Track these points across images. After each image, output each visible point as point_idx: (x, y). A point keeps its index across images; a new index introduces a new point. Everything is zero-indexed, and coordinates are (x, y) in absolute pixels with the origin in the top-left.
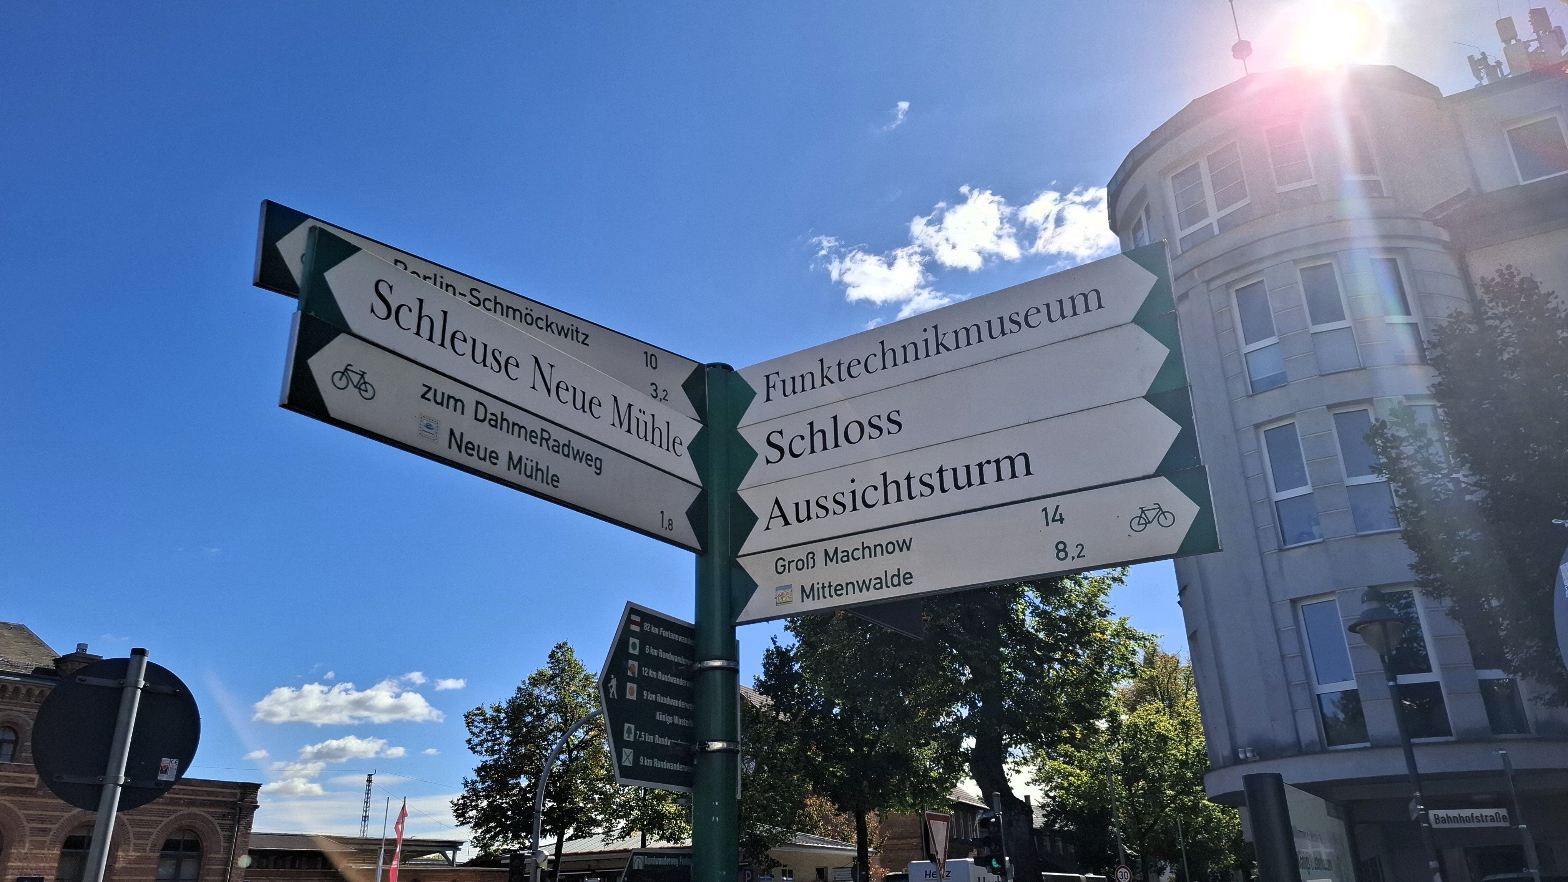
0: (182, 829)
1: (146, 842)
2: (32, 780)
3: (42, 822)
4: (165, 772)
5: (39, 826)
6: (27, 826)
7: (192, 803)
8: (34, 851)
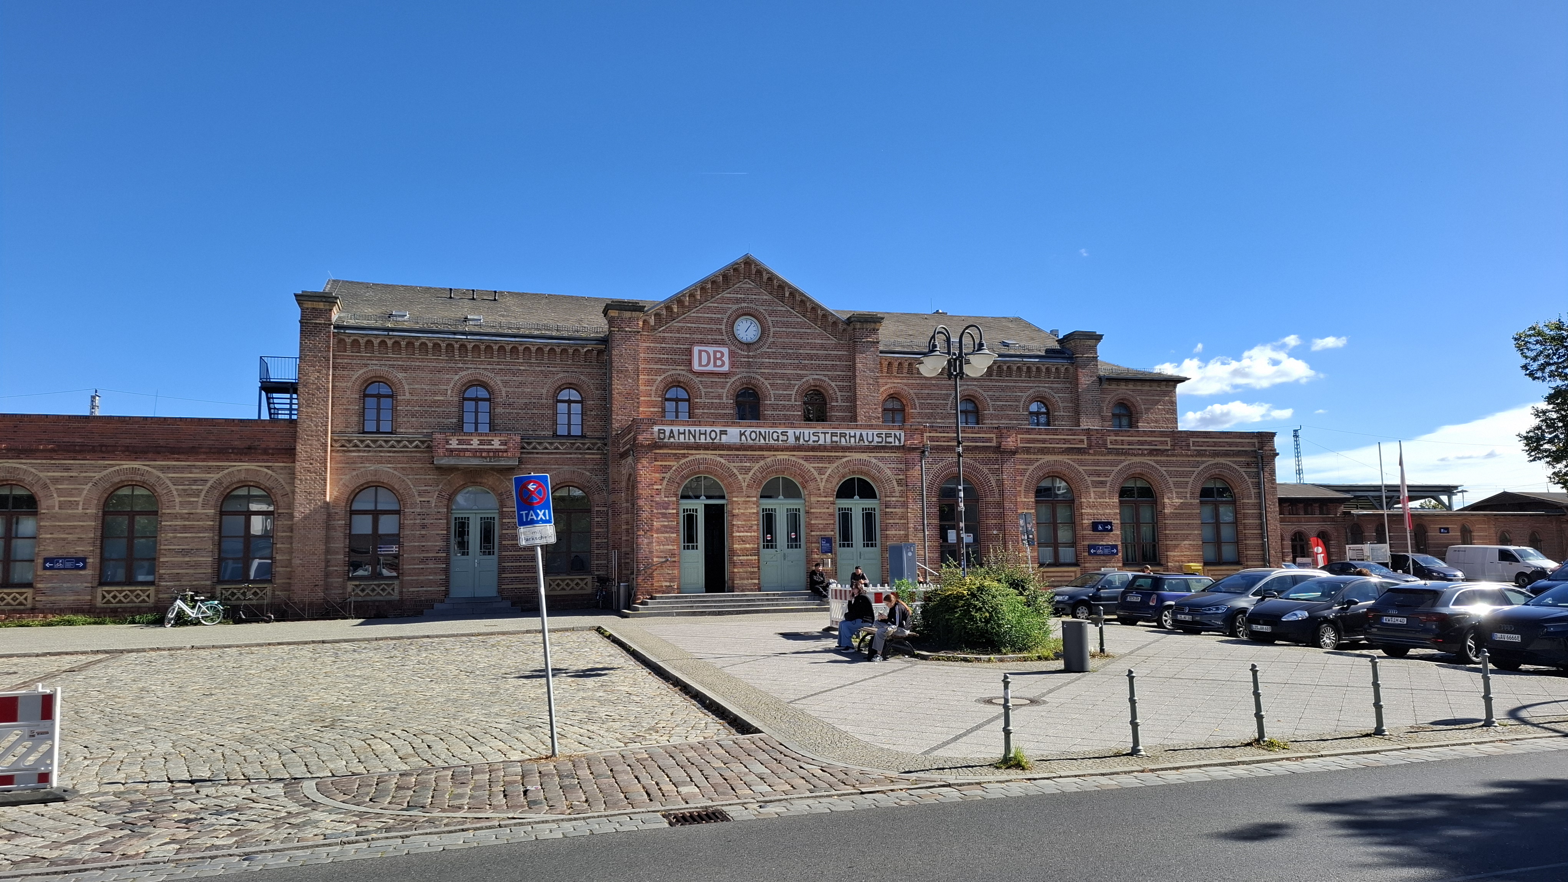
0: (1213, 478)
1: (1186, 490)
5: (1098, 479)
6: (1089, 480)
7: (1216, 454)
8: (1098, 500)
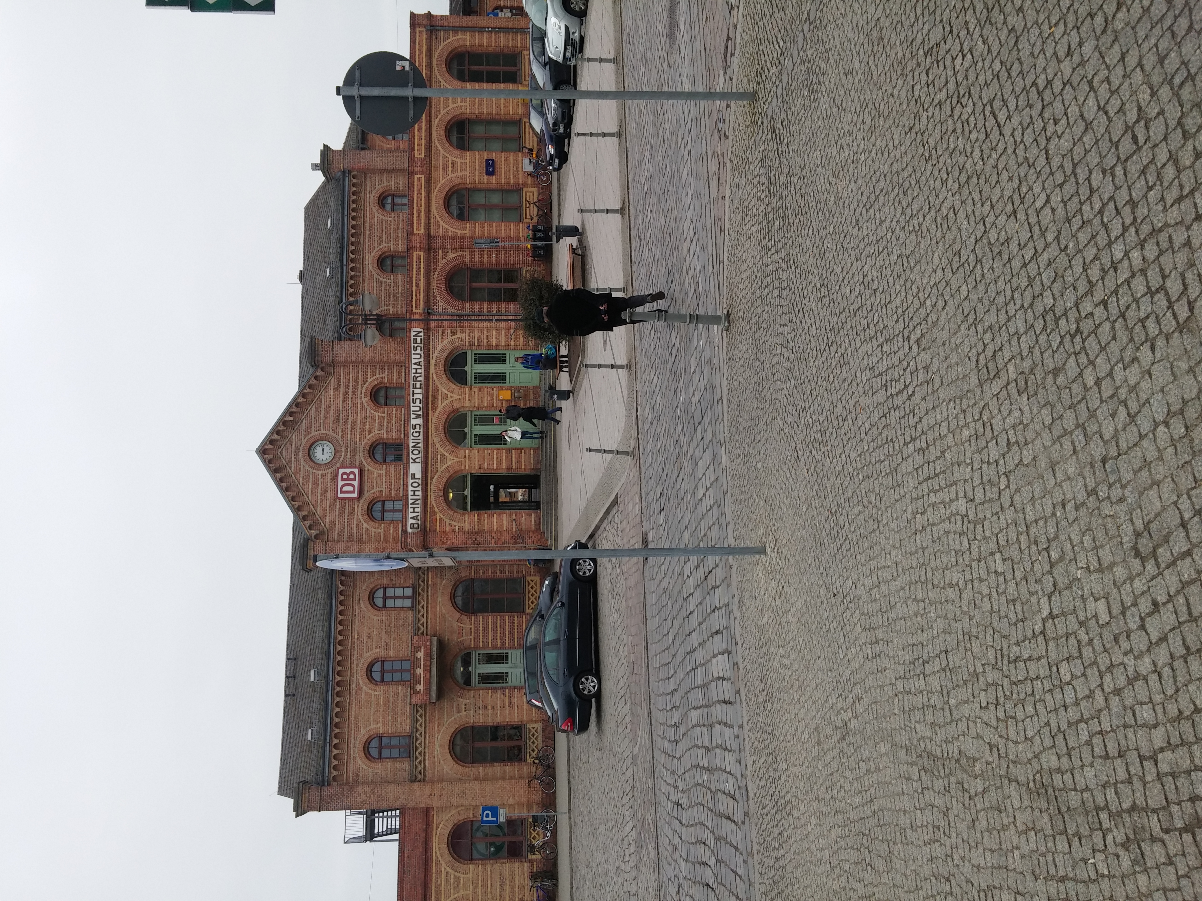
0: (449, 69)
2: (419, 179)
3: (447, 167)
4: (404, 67)
5: (450, 168)
6: (451, 175)
